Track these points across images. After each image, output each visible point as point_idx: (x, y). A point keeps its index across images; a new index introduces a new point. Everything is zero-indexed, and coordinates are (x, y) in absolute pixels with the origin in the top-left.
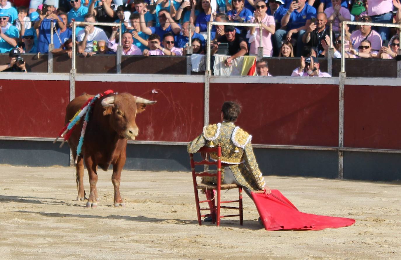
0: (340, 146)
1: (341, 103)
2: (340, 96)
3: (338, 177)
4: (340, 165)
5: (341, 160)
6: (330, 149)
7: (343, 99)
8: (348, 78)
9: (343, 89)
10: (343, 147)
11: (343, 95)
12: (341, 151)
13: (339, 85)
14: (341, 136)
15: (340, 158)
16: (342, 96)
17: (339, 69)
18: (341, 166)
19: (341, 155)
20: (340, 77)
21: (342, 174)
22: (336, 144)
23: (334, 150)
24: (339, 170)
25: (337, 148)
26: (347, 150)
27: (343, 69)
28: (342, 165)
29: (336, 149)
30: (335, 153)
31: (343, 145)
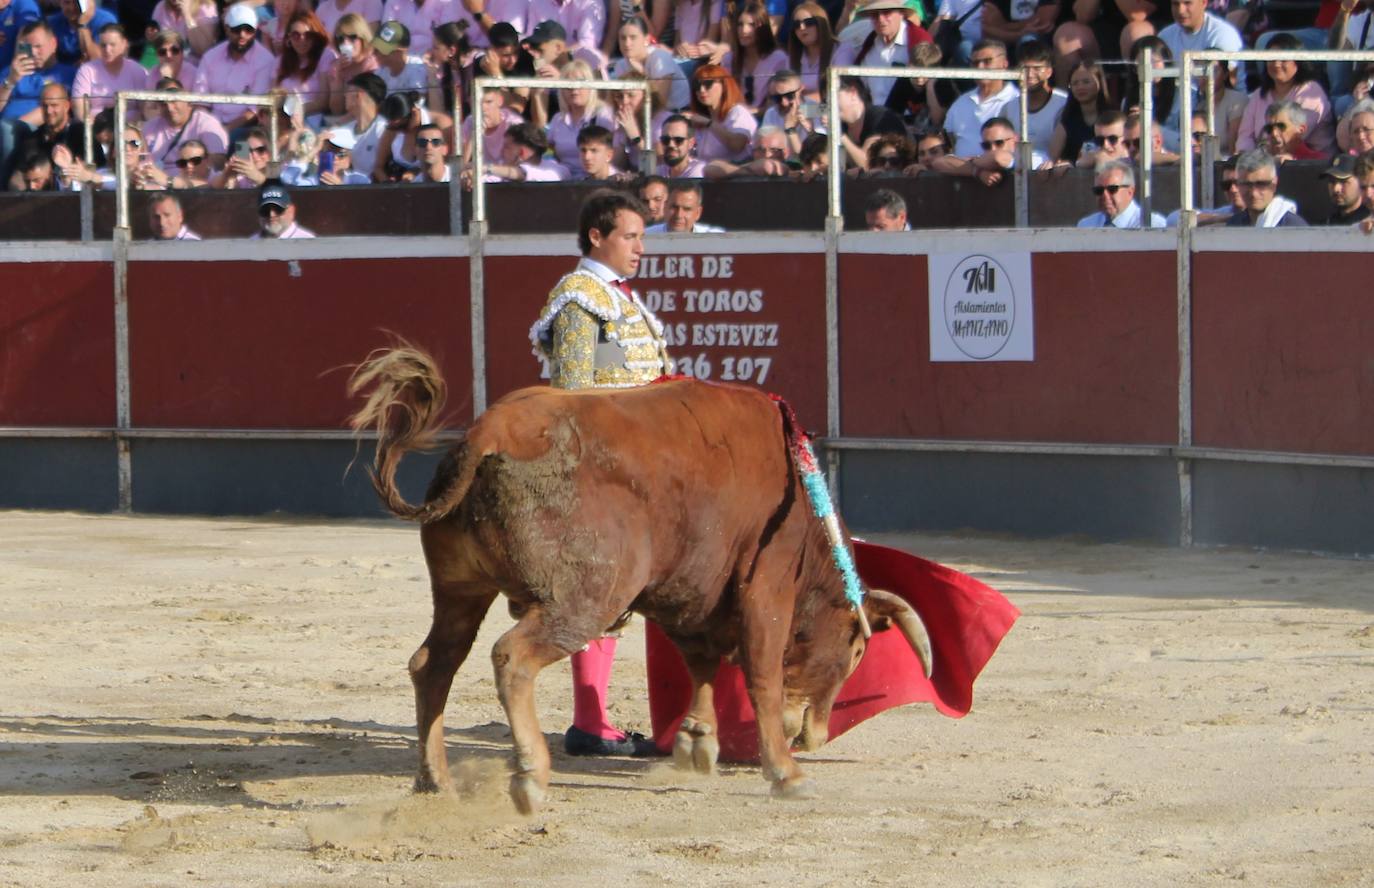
0: (120, 424)
1: (121, 310)
2: (118, 290)
3: (117, 508)
4: (121, 476)
5: (125, 462)
6: (95, 432)
7: (125, 298)
8: (136, 244)
9: (125, 272)
10: (128, 427)
11: (125, 287)
12: (124, 438)
13: (113, 263)
14: (123, 399)
15: (121, 456)
16: (122, 291)
17: (112, 220)
18: (125, 477)
19: (126, 450)
20: (116, 240)
21: (129, 500)
22: (110, 419)
23: (104, 435)
24: (121, 489)
25: (113, 432)
26: (142, 435)
27: (124, 220)
28: (129, 474)
29: (109, 435)
30: (108, 445)
31: (128, 421)
